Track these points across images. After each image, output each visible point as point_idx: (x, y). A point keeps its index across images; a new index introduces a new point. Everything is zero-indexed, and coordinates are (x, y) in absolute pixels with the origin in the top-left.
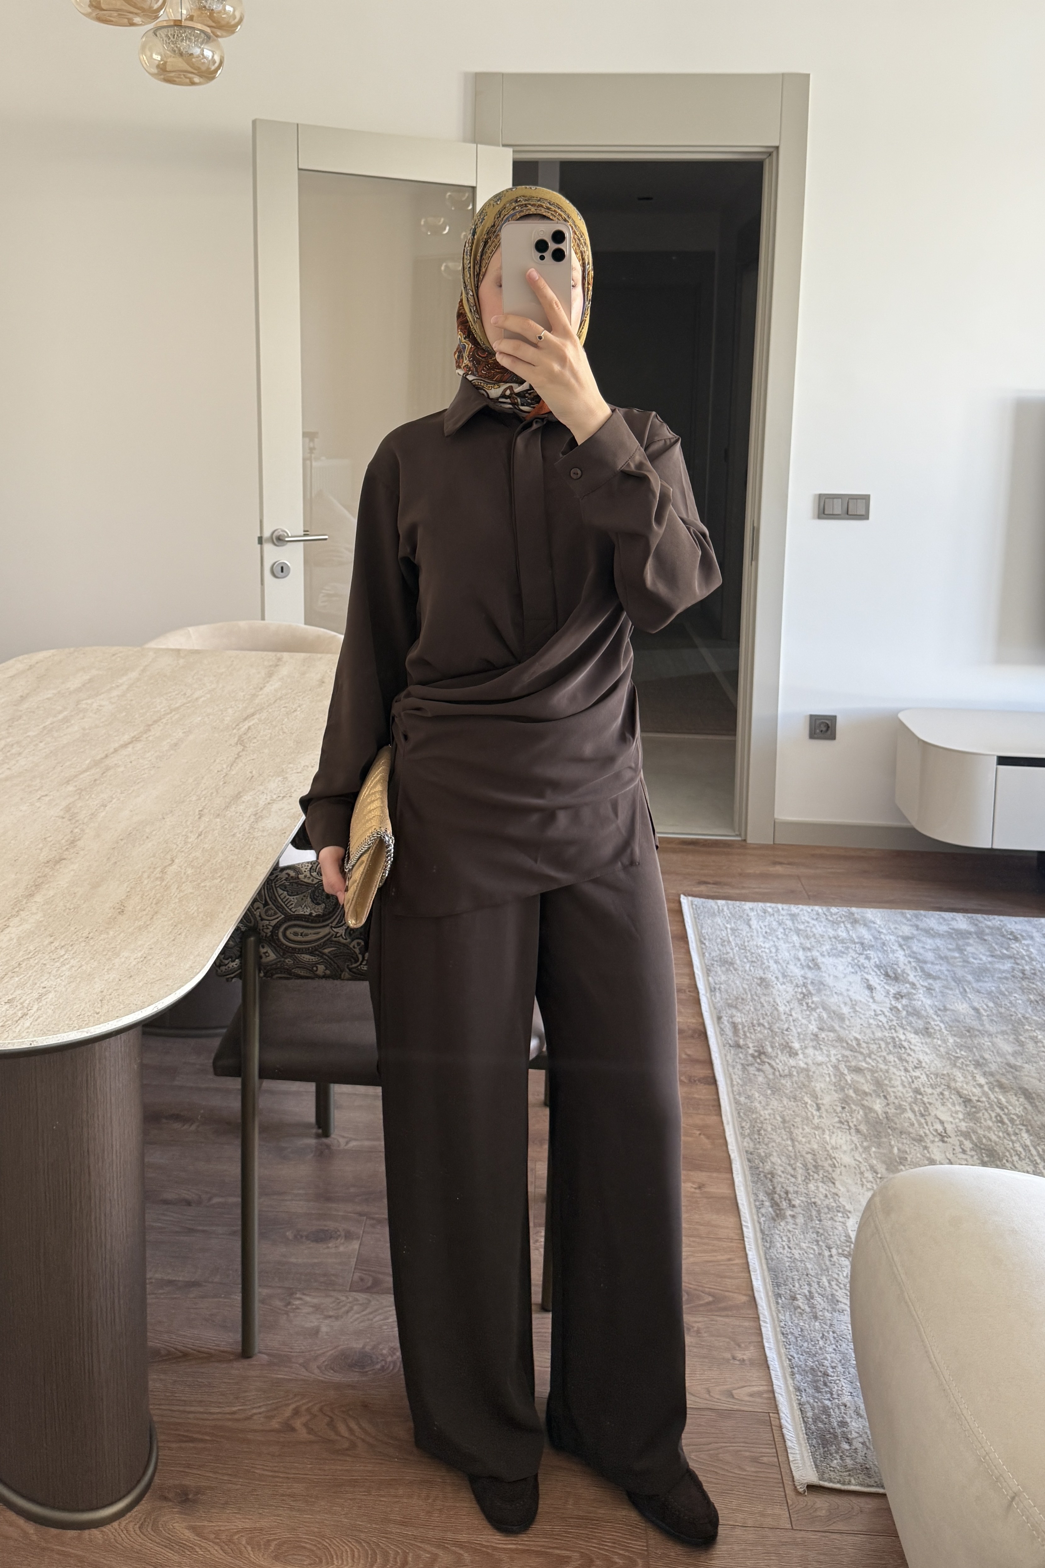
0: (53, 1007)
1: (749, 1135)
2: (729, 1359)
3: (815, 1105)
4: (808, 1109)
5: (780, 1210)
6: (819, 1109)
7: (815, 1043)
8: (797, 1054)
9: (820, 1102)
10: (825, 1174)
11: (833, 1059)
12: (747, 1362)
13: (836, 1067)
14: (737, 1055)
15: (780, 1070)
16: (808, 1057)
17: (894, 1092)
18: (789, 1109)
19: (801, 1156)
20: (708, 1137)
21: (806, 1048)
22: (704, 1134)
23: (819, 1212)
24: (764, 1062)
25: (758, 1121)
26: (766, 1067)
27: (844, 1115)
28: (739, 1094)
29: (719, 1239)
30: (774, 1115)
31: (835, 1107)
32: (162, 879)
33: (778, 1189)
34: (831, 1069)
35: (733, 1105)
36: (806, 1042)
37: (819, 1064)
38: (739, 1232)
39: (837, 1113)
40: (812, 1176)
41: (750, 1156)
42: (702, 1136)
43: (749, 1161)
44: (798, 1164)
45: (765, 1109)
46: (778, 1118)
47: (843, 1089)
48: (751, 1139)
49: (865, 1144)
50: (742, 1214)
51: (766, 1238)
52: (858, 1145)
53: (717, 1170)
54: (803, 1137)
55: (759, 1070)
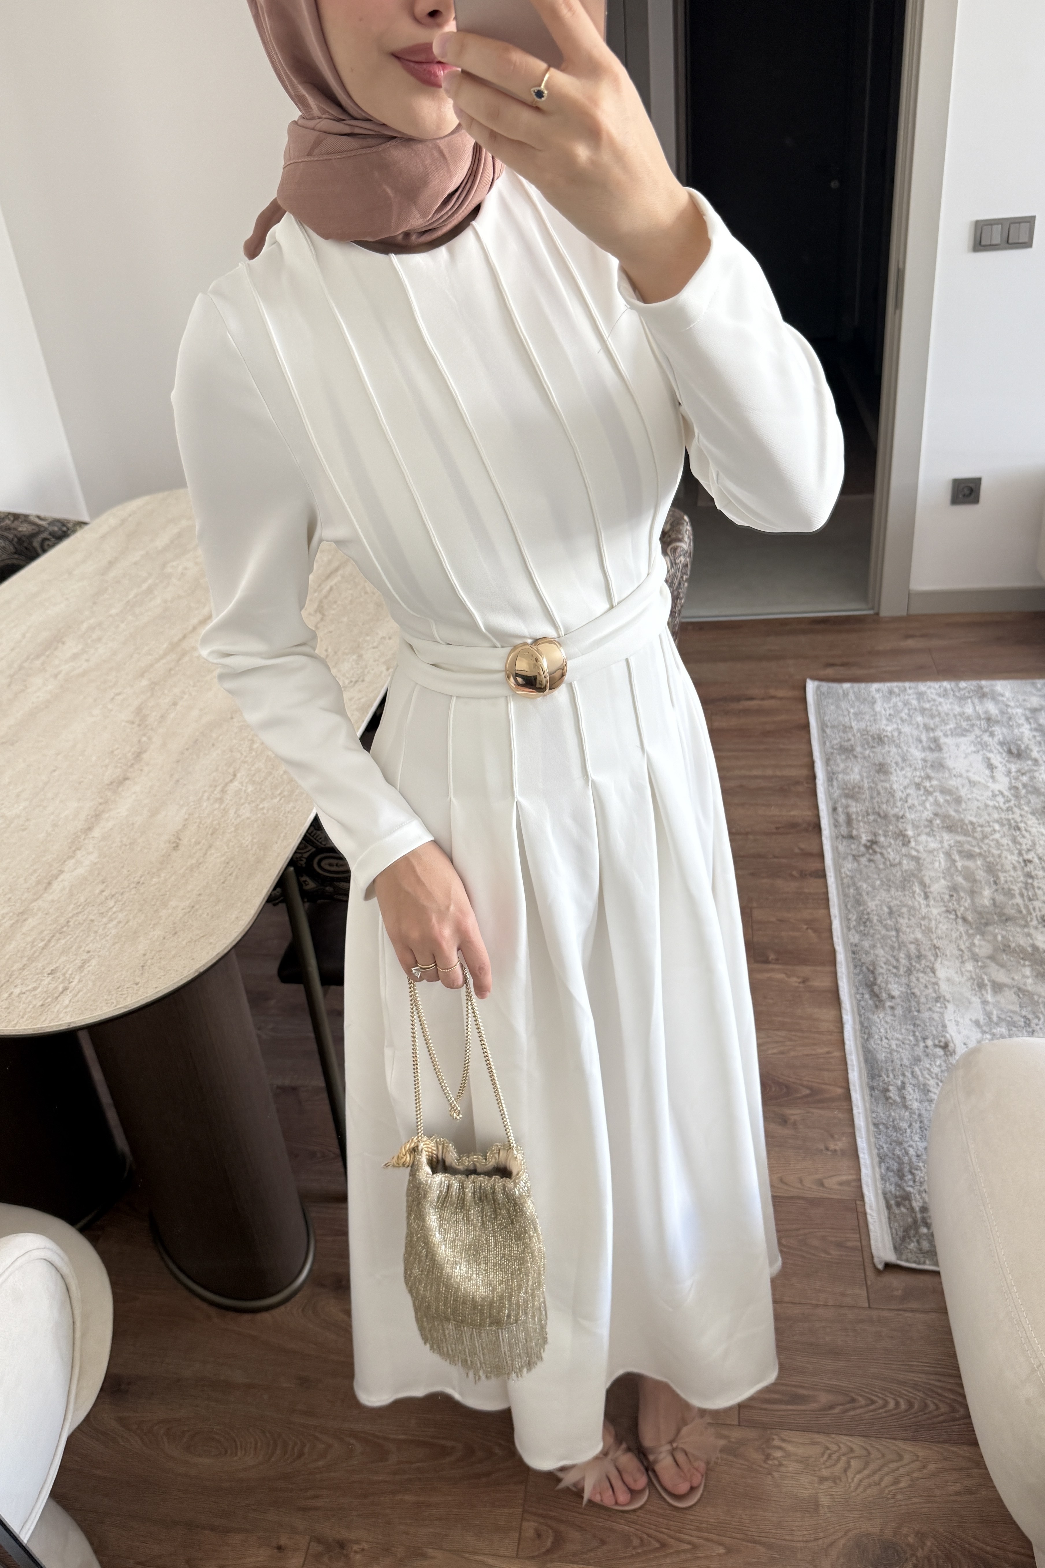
0: (93, 977)
1: (854, 927)
2: (822, 1150)
3: (922, 894)
4: (915, 898)
5: (881, 1001)
6: (926, 897)
7: (928, 830)
8: (909, 842)
9: (927, 890)
10: (928, 964)
11: (946, 845)
12: (839, 1153)
13: (948, 854)
14: (849, 846)
15: (891, 859)
16: (919, 845)
17: (1005, 877)
18: (896, 899)
19: (905, 946)
20: (815, 930)
21: (919, 835)
22: (812, 929)
23: (918, 1003)
24: (875, 852)
25: (865, 912)
26: (878, 856)
27: (950, 904)
28: (849, 887)
29: (821, 1033)
30: (881, 906)
31: (942, 895)
32: (221, 800)
33: (879, 981)
34: (942, 855)
35: (842, 897)
36: (920, 829)
37: (931, 852)
38: (839, 1025)
39: (944, 902)
40: (915, 967)
41: (855, 949)
42: (810, 931)
43: (854, 953)
44: (902, 955)
45: (873, 900)
46: (886, 909)
47: (952, 876)
48: (857, 932)
49: (971, 932)
50: (843, 1005)
51: (865, 1030)
52: (963, 932)
53: (822, 964)
54: (908, 927)
55: (870, 860)
